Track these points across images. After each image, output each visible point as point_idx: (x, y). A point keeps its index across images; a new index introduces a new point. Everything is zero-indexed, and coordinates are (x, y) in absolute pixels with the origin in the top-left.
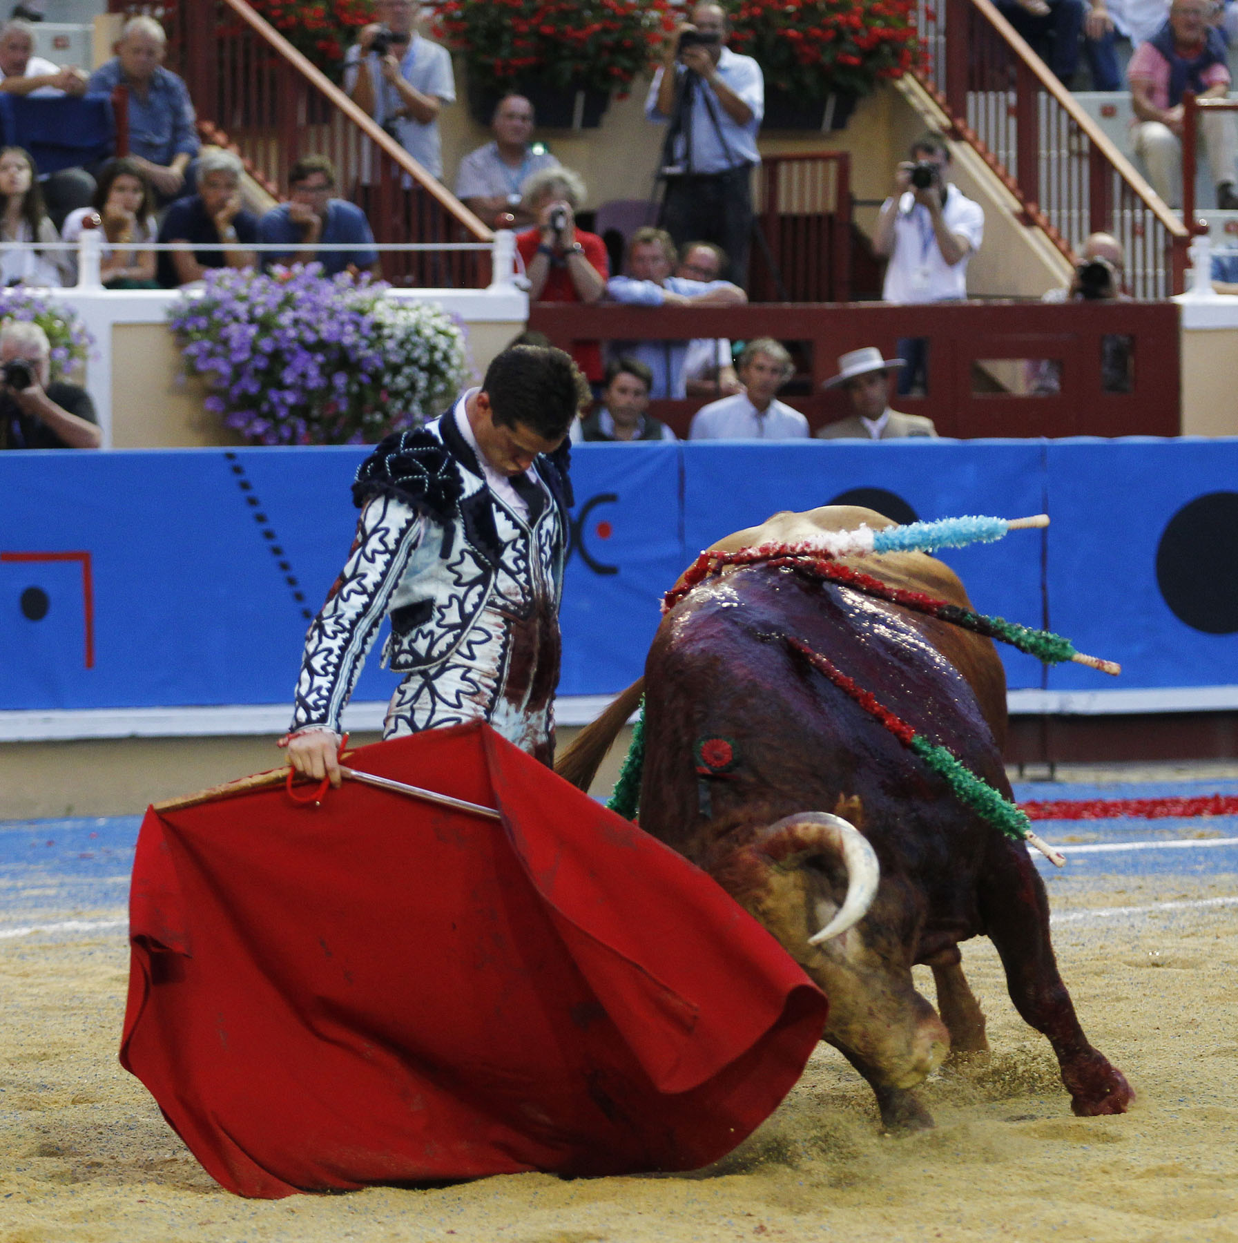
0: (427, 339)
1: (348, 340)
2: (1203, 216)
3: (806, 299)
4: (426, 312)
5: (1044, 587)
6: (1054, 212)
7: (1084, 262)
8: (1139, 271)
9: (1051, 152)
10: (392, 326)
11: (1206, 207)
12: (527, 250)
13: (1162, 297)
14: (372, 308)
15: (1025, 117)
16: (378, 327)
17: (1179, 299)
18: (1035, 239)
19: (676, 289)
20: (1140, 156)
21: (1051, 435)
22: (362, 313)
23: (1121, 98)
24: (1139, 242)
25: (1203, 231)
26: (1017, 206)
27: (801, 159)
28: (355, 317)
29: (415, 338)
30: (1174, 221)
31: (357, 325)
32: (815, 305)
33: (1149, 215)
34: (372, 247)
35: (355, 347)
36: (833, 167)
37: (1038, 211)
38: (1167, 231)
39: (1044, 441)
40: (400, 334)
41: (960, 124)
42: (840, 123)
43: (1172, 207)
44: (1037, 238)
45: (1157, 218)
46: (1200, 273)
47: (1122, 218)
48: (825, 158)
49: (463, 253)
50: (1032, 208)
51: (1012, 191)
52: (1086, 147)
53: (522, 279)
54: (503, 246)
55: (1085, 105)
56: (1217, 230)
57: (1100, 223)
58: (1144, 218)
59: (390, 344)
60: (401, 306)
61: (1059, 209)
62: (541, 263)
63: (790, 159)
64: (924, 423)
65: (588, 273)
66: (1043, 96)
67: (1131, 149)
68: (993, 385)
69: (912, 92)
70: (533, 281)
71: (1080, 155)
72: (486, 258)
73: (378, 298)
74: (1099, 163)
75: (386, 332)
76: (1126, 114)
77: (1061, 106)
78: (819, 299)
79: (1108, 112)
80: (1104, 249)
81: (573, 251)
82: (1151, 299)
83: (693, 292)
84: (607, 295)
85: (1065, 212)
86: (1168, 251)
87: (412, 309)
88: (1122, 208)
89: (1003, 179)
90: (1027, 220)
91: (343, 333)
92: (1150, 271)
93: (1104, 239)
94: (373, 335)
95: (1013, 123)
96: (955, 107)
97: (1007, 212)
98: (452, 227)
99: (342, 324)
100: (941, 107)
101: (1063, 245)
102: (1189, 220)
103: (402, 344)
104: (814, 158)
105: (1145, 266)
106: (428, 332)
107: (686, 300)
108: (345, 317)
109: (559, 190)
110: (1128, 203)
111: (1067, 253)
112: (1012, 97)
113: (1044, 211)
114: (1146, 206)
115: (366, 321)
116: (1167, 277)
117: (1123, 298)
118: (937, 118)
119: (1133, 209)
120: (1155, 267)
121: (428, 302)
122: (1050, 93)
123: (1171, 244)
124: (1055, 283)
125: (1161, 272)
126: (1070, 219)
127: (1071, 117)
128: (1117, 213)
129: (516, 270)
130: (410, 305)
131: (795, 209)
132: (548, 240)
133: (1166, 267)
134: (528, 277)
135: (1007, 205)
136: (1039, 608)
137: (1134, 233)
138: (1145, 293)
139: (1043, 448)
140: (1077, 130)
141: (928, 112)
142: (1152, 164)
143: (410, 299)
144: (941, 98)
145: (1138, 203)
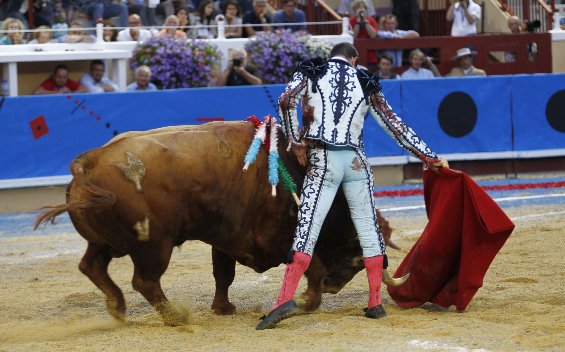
0: (323, 51)
1: (300, 52)
2: (557, 6)
3: (437, 35)
4: (323, 42)
5: (512, 120)
6: (512, 7)
10: (313, 47)
11: (558, 4)
12: (353, 23)
13: (545, 31)
14: (306, 42)
16: (308, 47)
17: (551, 32)
19: (397, 33)
21: (513, 74)
22: (303, 43)
25: (557, 11)
26: (500, 5)
28: (301, 45)
29: (320, 51)
30: (548, 8)
31: (302, 47)
32: (440, 37)
33: (541, 6)
34: (305, 24)
35: (302, 54)
37: (507, 7)
38: (546, 11)
39: (511, 76)
40: (315, 49)
43: (548, 4)
44: (507, 14)
45: (543, 7)
46: (557, 24)
47: (533, 8)
49: (333, 25)
50: (505, 6)
53: (352, 32)
54: (345, 22)
56: (561, 10)
57: (526, 10)
58: (539, 8)
59: (312, 53)
60: (315, 41)
61: (513, 5)
62: (357, 27)
64: (482, 71)
65: (370, 29)
68: (494, 59)
70: (355, 32)
72: (340, 26)
73: (308, 39)
75: (311, 49)
78: (441, 35)
81: (367, 23)
83: (403, 34)
84: (378, 36)
85: (515, 6)
86: (547, 17)
87: (318, 42)
88: (532, 5)
90: (504, 9)
91: (298, 50)
94: (307, 50)
97: (498, 7)
98: (330, 17)
99: (298, 47)
102: (553, 8)
103: (316, 53)
106: (323, 48)
107: (401, 37)
108: (299, 45)
109: (362, 5)
110: (534, 3)
113: (509, 6)
114: (540, 4)
115: (305, 46)
116: (547, 26)
119: (536, 5)
121: (323, 40)
123: (548, 14)
126: (517, 9)
128: (531, 6)
129: (349, 29)
130: (318, 40)
131: (433, 8)
132: (359, 20)
133: (546, 22)
134: (353, 31)
135: (497, 5)
136: (510, 127)
137: (536, 12)
139: (510, 79)
143: (318, 39)
145: (537, 3)
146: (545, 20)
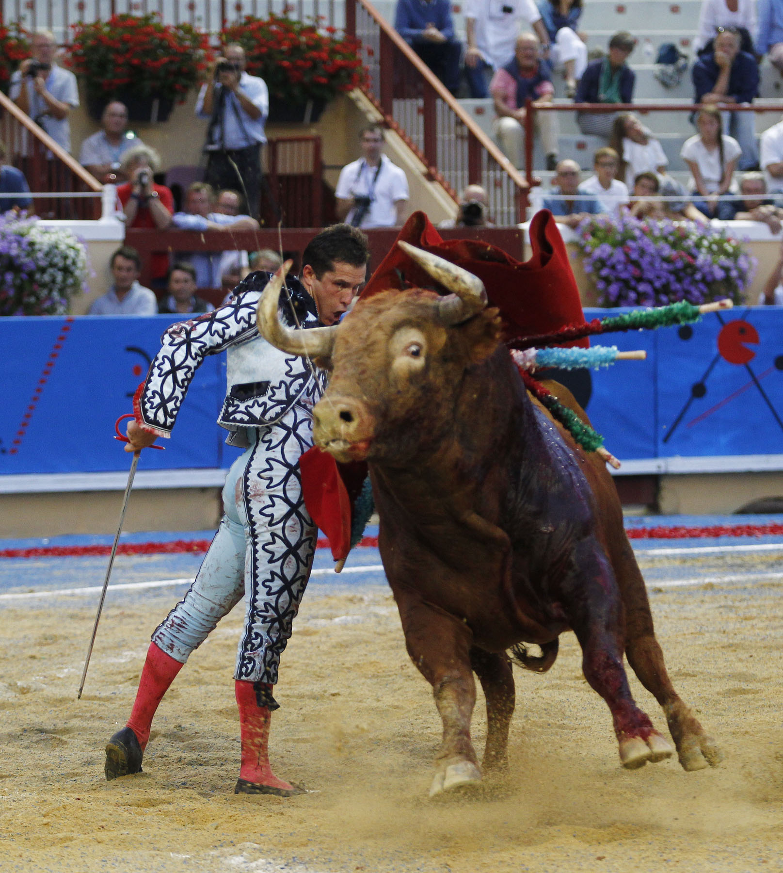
0: (62, 252)
1: (14, 252)
2: (537, 175)
3: (295, 226)
4: (62, 235)
6: (447, 173)
7: (465, 203)
8: (499, 208)
9: (445, 136)
10: (41, 244)
11: (539, 169)
12: (124, 197)
13: (513, 225)
14: (28, 233)
15: (429, 114)
16: (32, 244)
17: (523, 226)
18: (435, 190)
19: (215, 221)
20: (499, 138)
22: (22, 235)
23: (486, 103)
24: (499, 191)
25: (537, 184)
26: (423, 169)
27: (291, 140)
28: (17, 238)
29: (56, 251)
30: (520, 178)
31: (19, 243)
32: (299, 230)
33: (505, 175)
34: (28, 195)
35: (18, 256)
36: (311, 146)
37: (437, 172)
38: (516, 184)
40: (46, 248)
41: (388, 118)
42: (315, 118)
43: (519, 169)
45: (509, 177)
47: (488, 177)
48: (306, 140)
49: (84, 199)
50: (433, 170)
51: (421, 159)
52: (466, 133)
53: (121, 215)
54: (109, 194)
55: (466, 107)
56: (546, 183)
57: (474, 178)
58: (502, 177)
59: (40, 255)
60: (46, 231)
61: (450, 170)
62: (133, 204)
63: (284, 141)
65: (162, 210)
66: (439, 102)
67: (493, 133)
69: (358, 99)
70: (128, 217)
71: (462, 137)
72: (98, 202)
73: (32, 227)
74: (474, 143)
75: (37, 247)
76: (490, 113)
77: (450, 108)
78: (303, 226)
79: (479, 111)
80: (477, 195)
81: (152, 197)
82: (506, 226)
84: (174, 225)
85: (453, 171)
86: (516, 197)
87: (53, 233)
89: (415, 152)
90: (430, 177)
91: (10, 248)
92: (506, 208)
93: (476, 189)
94: (29, 248)
95: (421, 119)
96: (385, 108)
97: (418, 173)
98: (78, 183)
99: (10, 243)
100: (377, 108)
101: (452, 192)
102: (529, 178)
103: (47, 254)
104: (299, 140)
105: (502, 205)
106: (62, 247)
107: (220, 227)
108: (12, 238)
109: (143, 160)
110: (492, 167)
111: (454, 198)
112: (420, 102)
113: (440, 171)
114: (502, 169)
115: (25, 241)
116: (516, 213)
117: (490, 225)
118: (374, 115)
119: (495, 170)
120: (509, 206)
121: (63, 229)
122: (444, 100)
123: (519, 191)
124: (446, 216)
125: (512, 209)
126: (456, 177)
127: (457, 115)
128: (484, 173)
129: (116, 209)
130: (53, 230)
131: (288, 171)
132: (137, 190)
133: (516, 205)
134: (124, 212)
135: (418, 168)
137: (496, 185)
138: (502, 222)
140: (460, 123)
141: (369, 111)
142: (507, 143)
143: (53, 227)
144: (377, 102)
145: (498, 167)
146: (512, 202)
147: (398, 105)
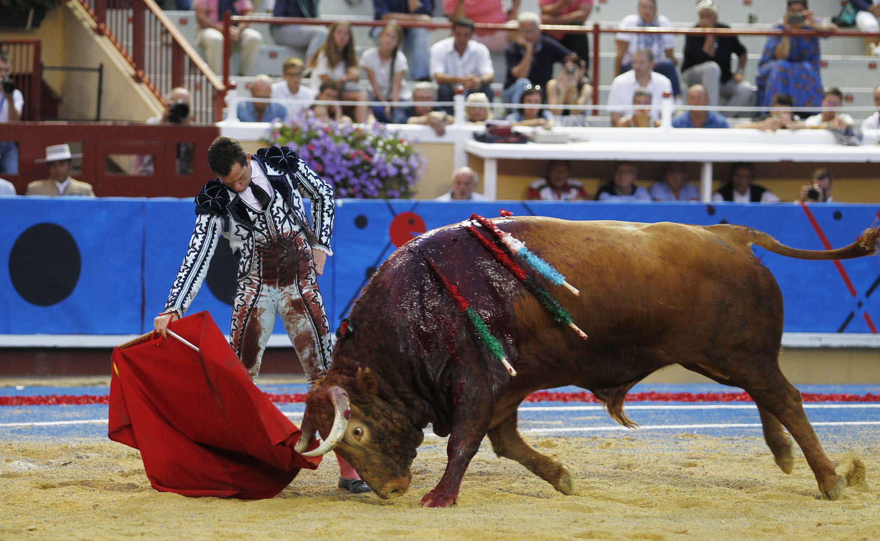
2: (233, 80)
5: (142, 279)
6: (153, 75)
8: (198, 108)
9: (152, 43)
13: (210, 123)
15: (138, 23)
17: (219, 124)
18: (142, 90)
20: (202, 48)
21: (148, 196)
23: (190, 14)
24: (198, 94)
25: (233, 87)
26: (132, 71)
27: (15, 43)
30: (218, 82)
33: (204, 79)
36: (32, 48)
37: (144, 75)
38: (214, 87)
39: (144, 199)
41: (102, 26)
42: (36, 24)
43: (217, 74)
44: (143, 90)
45: (208, 80)
46: (231, 111)
47: (189, 80)
48: (28, 43)
50: (141, 73)
51: (131, 64)
52: (170, 40)
55: (171, 18)
56: (241, 87)
57: (177, 82)
58: (201, 80)
61: (155, 73)
63: (8, 43)
66: (147, 13)
68: (117, 168)
69: (75, 8)
71: (167, 45)
74: (178, 50)
77: (157, 18)
79: (183, 22)
82: (204, 124)
85: (158, 76)
86: (214, 98)
88: (190, 74)
89: (126, 57)
90: (138, 79)
92: (204, 108)
95: (131, 26)
96: (100, 17)
97: (126, 75)
100: (92, 17)
101: (157, 93)
102: (226, 81)
104: (22, 43)
105: (201, 106)
110: (193, 72)
111: (159, 98)
112: (131, 13)
113: (147, 75)
114: (202, 74)
116: (213, 113)
118: (89, 22)
119: (195, 74)
120: (207, 107)
122: (151, 11)
123: (216, 94)
125: (210, 109)
126: (161, 80)
127: (162, 25)
128: (186, 77)
133: (213, 107)
135: (127, 71)
136: (140, 290)
137: (196, 89)
138: (201, 121)
139: (143, 204)
140: (166, 32)
141: (84, 19)
144: (92, 11)
145: (198, 72)
146: (210, 103)
147: (111, 15)
